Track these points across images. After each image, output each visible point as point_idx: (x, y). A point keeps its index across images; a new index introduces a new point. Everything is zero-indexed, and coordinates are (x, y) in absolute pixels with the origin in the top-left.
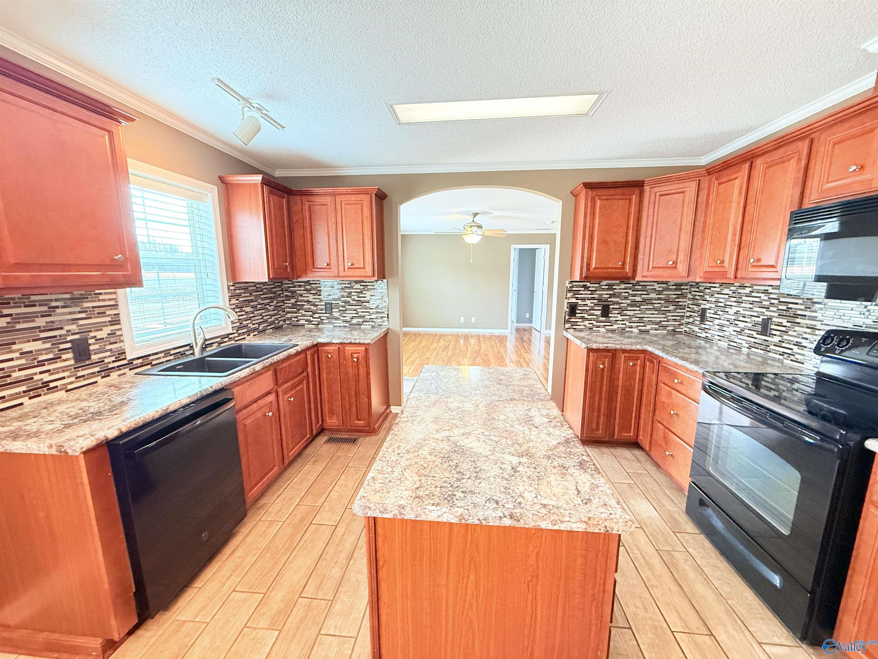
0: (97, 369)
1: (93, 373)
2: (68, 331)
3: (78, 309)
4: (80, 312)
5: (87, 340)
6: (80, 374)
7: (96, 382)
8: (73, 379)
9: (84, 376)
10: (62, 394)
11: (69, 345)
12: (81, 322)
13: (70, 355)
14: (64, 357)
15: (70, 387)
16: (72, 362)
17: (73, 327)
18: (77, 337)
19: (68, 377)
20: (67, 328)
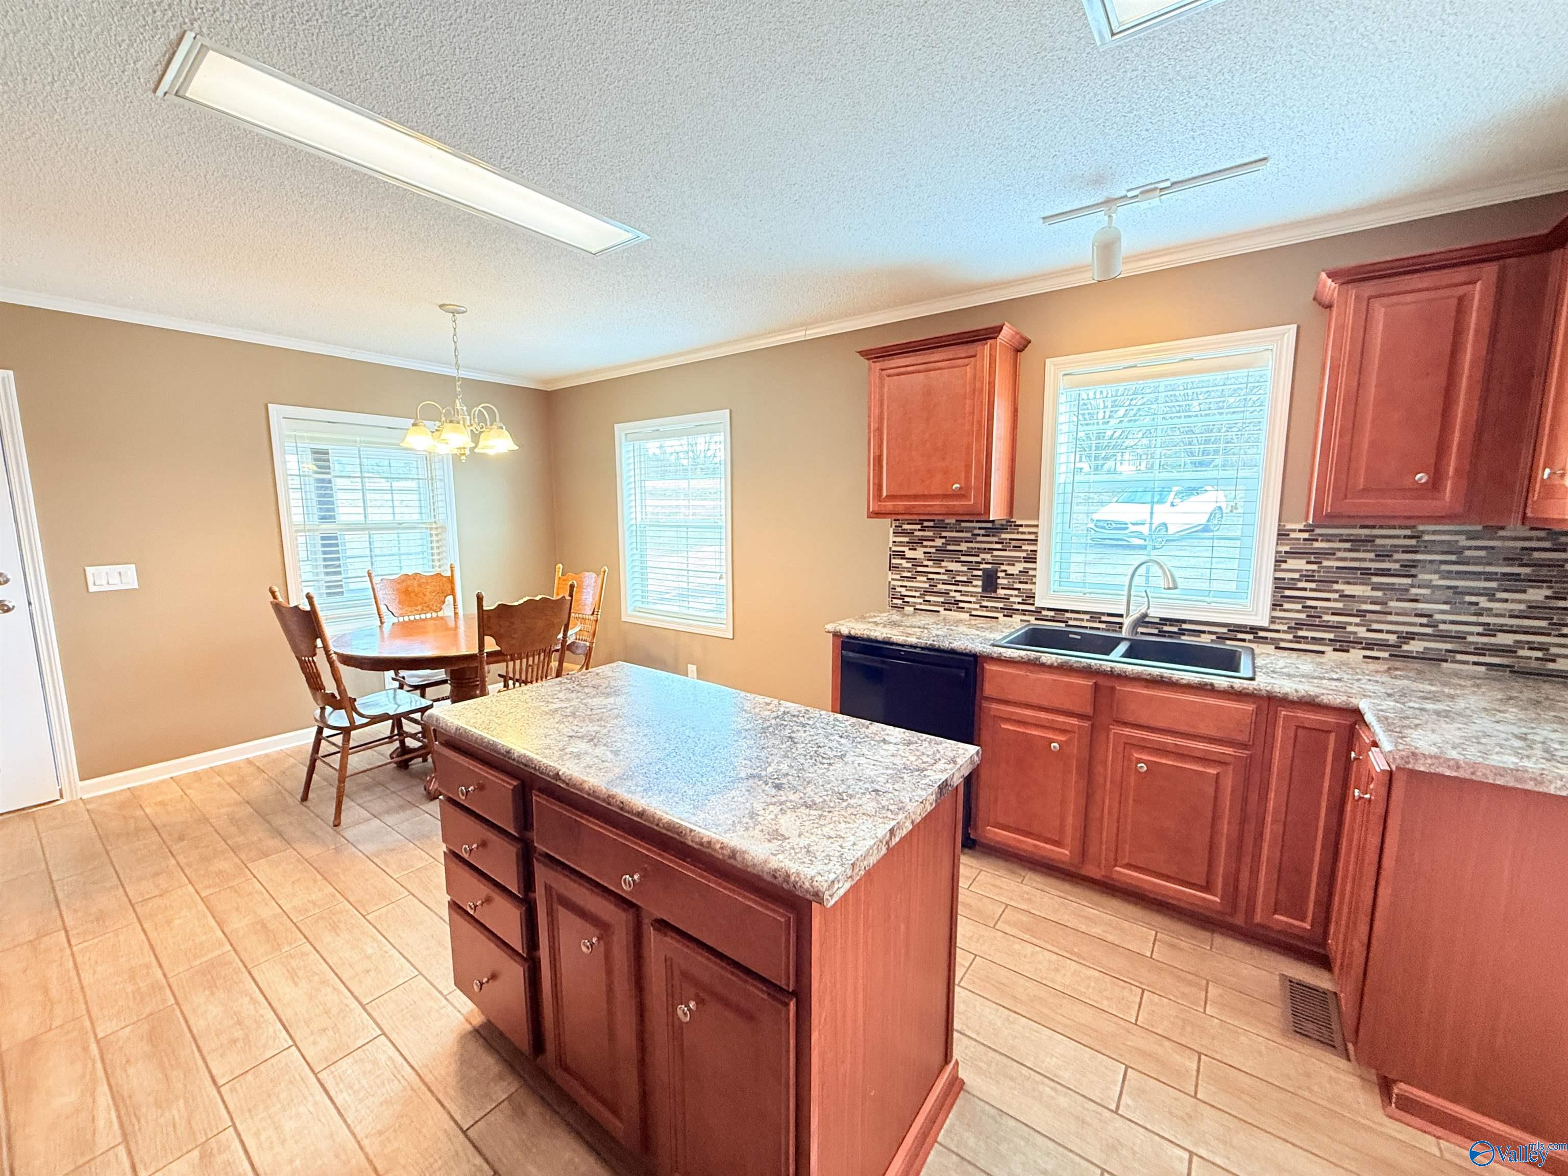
0: (1001, 605)
1: (996, 608)
2: (984, 559)
3: (996, 539)
4: (997, 543)
5: (997, 571)
6: (985, 604)
7: (997, 618)
8: (977, 606)
9: (987, 607)
10: (966, 616)
11: (980, 573)
12: (996, 553)
13: (980, 583)
14: (975, 583)
15: (974, 613)
16: (980, 590)
17: (988, 557)
18: (989, 566)
19: (975, 603)
20: (982, 556)
